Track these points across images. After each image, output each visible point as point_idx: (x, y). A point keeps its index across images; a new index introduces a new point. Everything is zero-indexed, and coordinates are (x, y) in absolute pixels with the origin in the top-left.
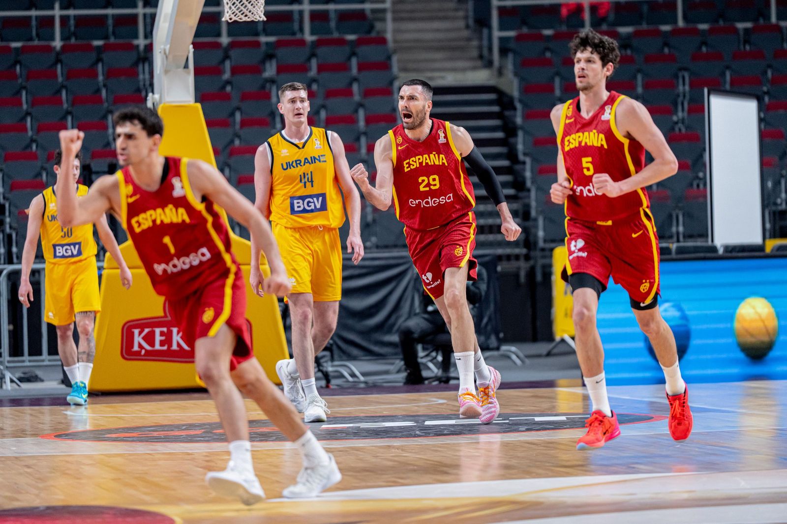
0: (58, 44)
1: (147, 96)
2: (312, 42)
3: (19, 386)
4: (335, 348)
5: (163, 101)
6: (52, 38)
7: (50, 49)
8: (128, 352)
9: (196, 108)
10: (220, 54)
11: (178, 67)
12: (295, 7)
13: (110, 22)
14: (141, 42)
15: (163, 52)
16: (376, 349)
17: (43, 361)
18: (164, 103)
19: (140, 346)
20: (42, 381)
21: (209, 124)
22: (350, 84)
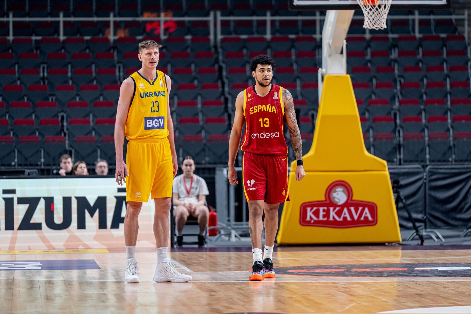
0: (268, 36)
1: (318, 69)
2: (420, 38)
3: (240, 239)
4: (427, 221)
5: (327, 73)
6: (265, 33)
7: (264, 39)
8: (303, 221)
9: (347, 77)
10: (365, 43)
11: (337, 53)
12: (410, 17)
13: (300, 24)
14: (317, 36)
15: (328, 44)
16: (452, 222)
19: (311, 218)
21: (355, 86)
22: (442, 64)
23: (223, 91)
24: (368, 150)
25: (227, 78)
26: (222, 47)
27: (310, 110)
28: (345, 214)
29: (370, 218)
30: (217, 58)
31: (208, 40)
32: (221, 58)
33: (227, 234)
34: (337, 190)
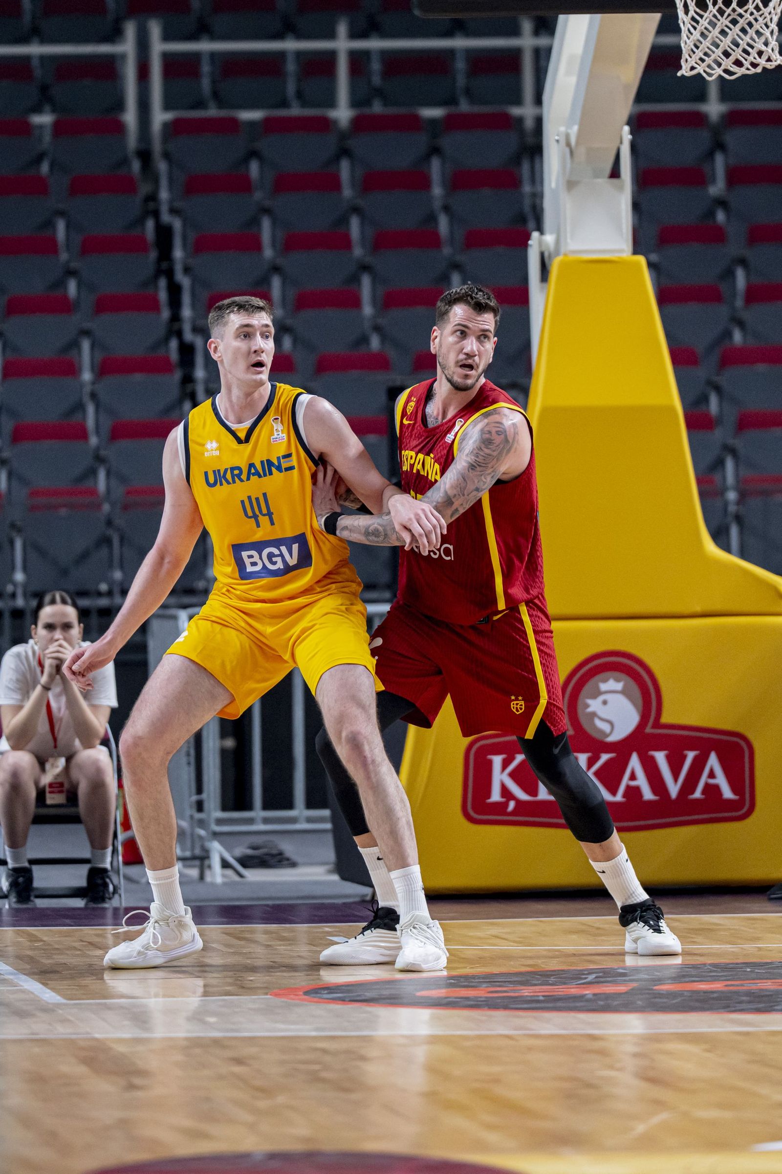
0: (343, 113)
1: (528, 237)
3: (241, 876)
5: (563, 250)
6: (332, 103)
7: (324, 125)
8: (478, 806)
9: (638, 264)
10: (704, 136)
11: (596, 176)
13: (460, 65)
14: (526, 111)
15: (563, 142)
17: (293, 820)
18: (565, 255)
19: (505, 792)
20: (293, 865)
21: (664, 297)
23: (176, 317)
24: (719, 536)
25: (187, 270)
26: (166, 155)
28: (633, 777)
29: (727, 793)
30: (152, 197)
31: (119, 128)
32: (164, 195)
33: (194, 858)
34: (603, 687)
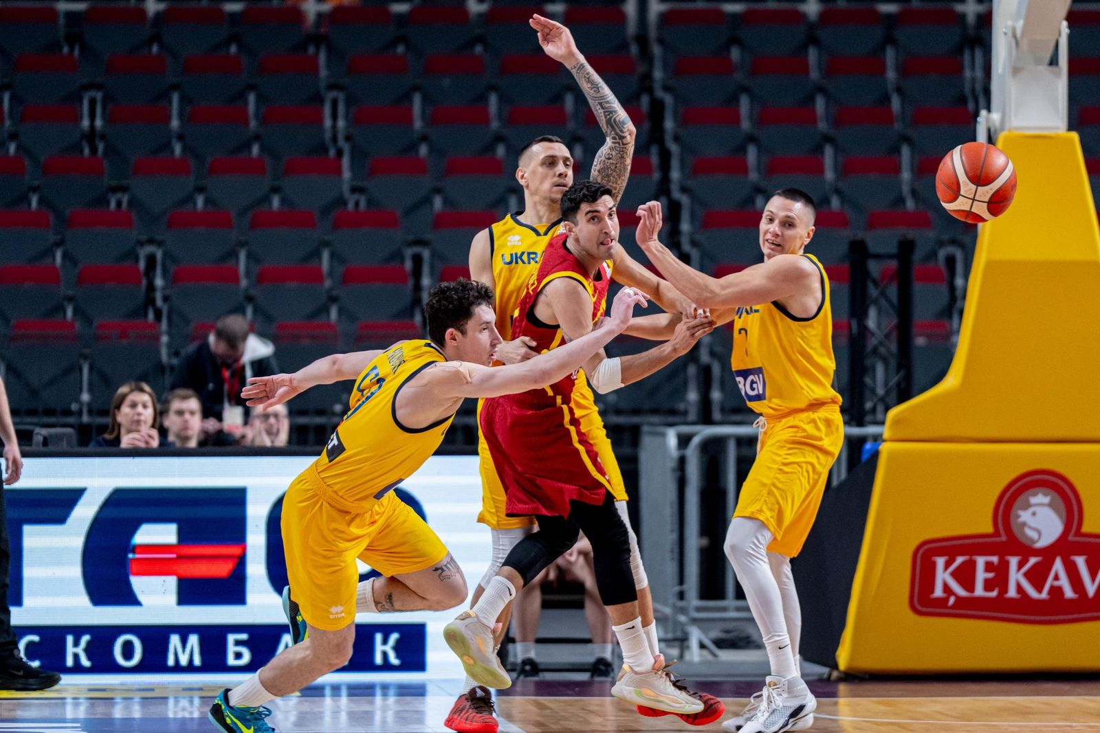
3: (715, 656)
5: (1007, 126)
9: (1071, 139)
11: (1037, 64)
15: (1010, 34)
18: (1010, 130)
19: (947, 588)
23: (665, 180)
25: (677, 139)
26: (661, 41)
27: (941, 244)
28: (1056, 578)
30: (648, 76)
32: (658, 74)
33: (675, 640)
34: (1033, 500)
